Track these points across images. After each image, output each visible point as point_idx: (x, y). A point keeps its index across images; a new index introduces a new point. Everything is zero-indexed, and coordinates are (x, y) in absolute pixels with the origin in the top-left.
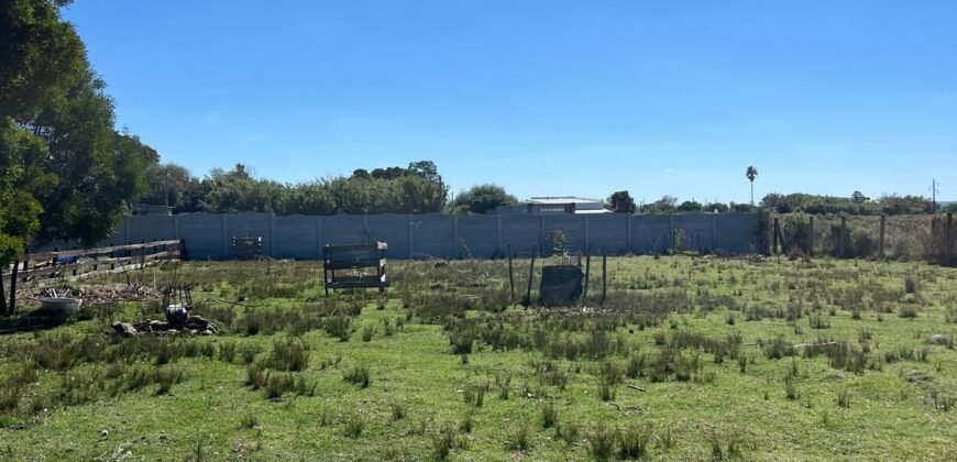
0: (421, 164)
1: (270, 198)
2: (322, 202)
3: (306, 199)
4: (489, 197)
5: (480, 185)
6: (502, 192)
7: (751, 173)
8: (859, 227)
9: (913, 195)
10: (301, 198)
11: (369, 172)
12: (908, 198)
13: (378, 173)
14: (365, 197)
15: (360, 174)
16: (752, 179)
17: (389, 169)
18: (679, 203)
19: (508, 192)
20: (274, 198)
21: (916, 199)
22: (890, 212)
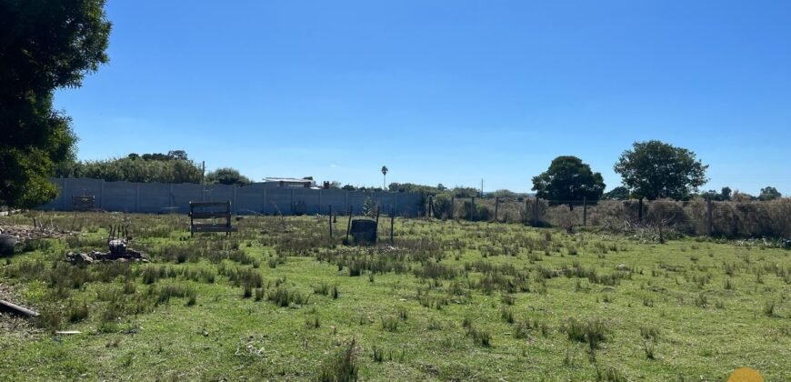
0: (177, 152)
1: (73, 170)
2: (114, 174)
3: (102, 172)
4: (229, 176)
5: (222, 168)
6: (237, 173)
7: (384, 170)
8: (480, 204)
9: (470, 187)
10: (98, 171)
11: (140, 155)
12: (468, 189)
13: (146, 157)
14: (145, 172)
15: (133, 156)
16: (385, 173)
17: (155, 155)
18: (342, 186)
19: (241, 174)
20: (76, 170)
21: (472, 190)
22: (459, 196)
